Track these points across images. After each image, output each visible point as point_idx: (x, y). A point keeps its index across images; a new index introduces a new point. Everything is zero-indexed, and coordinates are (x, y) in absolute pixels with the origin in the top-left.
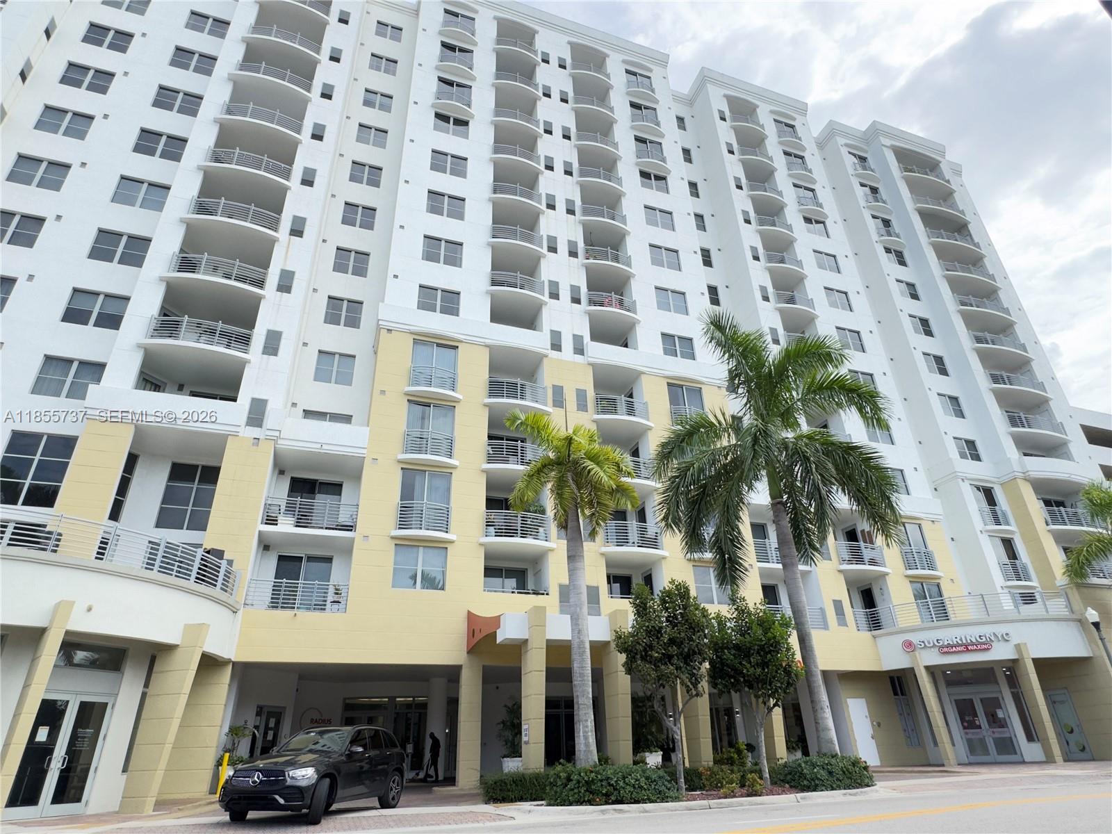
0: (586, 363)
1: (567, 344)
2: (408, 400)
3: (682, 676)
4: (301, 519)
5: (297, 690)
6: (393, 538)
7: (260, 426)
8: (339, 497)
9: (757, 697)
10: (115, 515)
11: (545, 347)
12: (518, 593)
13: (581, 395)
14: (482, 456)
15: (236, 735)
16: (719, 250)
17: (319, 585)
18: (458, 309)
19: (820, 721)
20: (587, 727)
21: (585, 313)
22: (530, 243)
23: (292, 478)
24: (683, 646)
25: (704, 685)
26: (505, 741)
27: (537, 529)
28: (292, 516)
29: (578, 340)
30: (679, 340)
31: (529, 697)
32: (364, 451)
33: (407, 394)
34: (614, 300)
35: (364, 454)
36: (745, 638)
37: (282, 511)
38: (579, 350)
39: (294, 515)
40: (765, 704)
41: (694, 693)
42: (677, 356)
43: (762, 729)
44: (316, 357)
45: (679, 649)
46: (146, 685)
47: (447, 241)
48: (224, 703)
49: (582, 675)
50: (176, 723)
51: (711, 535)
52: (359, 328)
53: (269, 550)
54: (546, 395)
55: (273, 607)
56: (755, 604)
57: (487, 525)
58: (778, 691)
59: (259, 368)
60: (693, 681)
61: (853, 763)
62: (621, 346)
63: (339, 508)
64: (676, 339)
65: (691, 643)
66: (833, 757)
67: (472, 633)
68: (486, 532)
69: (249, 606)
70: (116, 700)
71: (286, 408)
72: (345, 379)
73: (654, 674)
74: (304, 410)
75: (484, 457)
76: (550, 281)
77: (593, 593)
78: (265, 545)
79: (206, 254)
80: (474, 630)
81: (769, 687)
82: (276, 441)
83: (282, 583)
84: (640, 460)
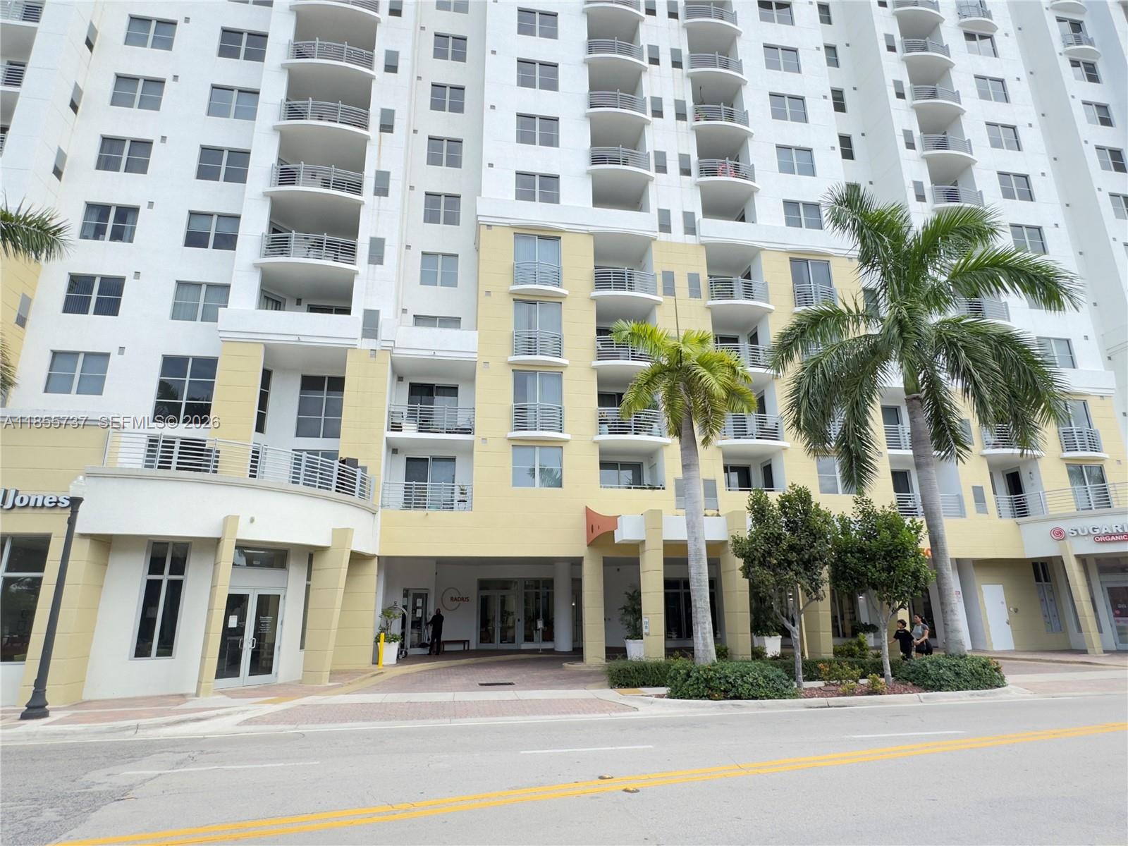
0: (698, 243)
1: (677, 223)
2: (514, 300)
3: (802, 581)
4: (422, 424)
5: (436, 574)
6: (510, 439)
7: (375, 337)
8: (456, 398)
9: (881, 599)
10: (260, 427)
11: (654, 230)
12: (634, 488)
13: (693, 280)
14: (592, 353)
15: (389, 616)
16: (855, 89)
17: (445, 486)
18: (558, 195)
19: (949, 623)
20: (705, 628)
21: (696, 185)
22: (632, 109)
23: (410, 384)
24: (803, 552)
25: (826, 589)
26: (627, 624)
27: (651, 425)
28: (414, 422)
29: (689, 218)
30: (804, 207)
31: (648, 594)
32: (475, 355)
33: (512, 293)
34: (729, 167)
35: (476, 358)
36: (871, 543)
37: (405, 417)
38: (690, 229)
39: (416, 421)
40: (890, 605)
41: (814, 597)
42: (801, 227)
43: (886, 630)
44: (420, 258)
45: (799, 555)
46: (309, 578)
47: (542, 118)
48: (375, 591)
49: (699, 581)
50: (337, 611)
51: (837, 433)
52: (459, 225)
53: (397, 453)
54: (656, 283)
55: (406, 507)
56: (883, 507)
57: (600, 423)
58: (904, 595)
59: (367, 279)
60: (813, 586)
61: (983, 665)
62: (736, 220)
63: (457, 412)
64: (801, 206)
65: (812, 550)
66: (961, 657)
67: (591, 529)
68: (600, 430)
69: (386, 507)
70: (286, 591)
71: (397, 317)
72: (450, 280)
73: (772, 580)
74: (414, 316)
75: (593, 353)
76: (655, 152)
77: (710, 488)
78: (394, 450)
79: (302, 162)
80: (592, 526)
81: (895, 591)
82: (391, 352)
83: (412, 485)
84: (759, 346)
